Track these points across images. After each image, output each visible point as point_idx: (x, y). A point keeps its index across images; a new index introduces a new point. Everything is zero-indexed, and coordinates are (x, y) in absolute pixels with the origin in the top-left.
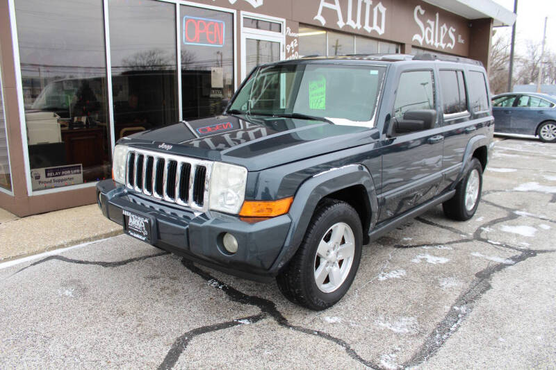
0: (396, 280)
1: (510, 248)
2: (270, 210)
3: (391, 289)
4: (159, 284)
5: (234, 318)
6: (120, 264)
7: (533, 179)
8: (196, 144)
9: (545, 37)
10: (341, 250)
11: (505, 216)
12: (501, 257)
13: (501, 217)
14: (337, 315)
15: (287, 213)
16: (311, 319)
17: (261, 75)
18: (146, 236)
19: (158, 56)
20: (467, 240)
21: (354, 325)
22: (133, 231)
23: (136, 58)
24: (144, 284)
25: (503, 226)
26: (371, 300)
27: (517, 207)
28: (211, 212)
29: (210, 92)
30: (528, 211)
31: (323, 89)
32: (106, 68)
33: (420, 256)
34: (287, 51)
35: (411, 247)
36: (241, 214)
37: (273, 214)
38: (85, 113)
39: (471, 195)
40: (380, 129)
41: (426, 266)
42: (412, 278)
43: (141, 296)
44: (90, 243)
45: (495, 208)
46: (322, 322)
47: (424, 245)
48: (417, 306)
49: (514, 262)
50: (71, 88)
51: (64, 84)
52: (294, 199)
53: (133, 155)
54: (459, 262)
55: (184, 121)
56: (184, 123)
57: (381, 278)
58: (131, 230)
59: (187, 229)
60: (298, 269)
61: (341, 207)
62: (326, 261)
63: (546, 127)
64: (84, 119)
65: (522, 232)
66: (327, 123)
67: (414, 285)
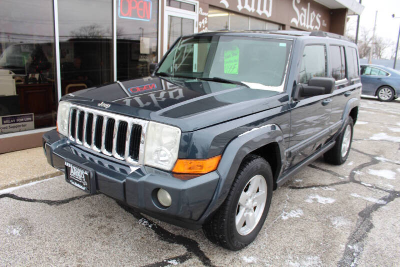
0: (297, 220)
1: (380, 189)
2: (202, 167)
3: (294, 228)
4: (97, 222)
5: (164, 258)
6: (63, 202)
7: (382, 130)
8: (128, 102)
9: (375, 25)
10: (256, 198)
11: (369, 161)
12: (375, 198)
13: (366, 162)
14: (252, 255)
15: (216, 170)
16: (231, 258)
17: (182, 46)
18: (85, 186)
19: (96, 29)
20: (345, 182)
21: (269, 265)
22: (74, 181)
23: (81, 30)
24: (84, 222)
25: (369, 170)
26: (279, 239)
27: (376, 154)
28: (146, 167)
29: (139, 57)
30: (385, 158)
31: (237, 57)
32: (55, 37)
33: (311, 197)
34: (199, 26)
35: (303, 188)
36: (173, 171)
37: (203, 171)
38: (38, 71)
39: (345, 145)
40: (289, 93)
41: (318, 205)
42: (309, 217)
43: (81, 235)
44: (39, 182)
45: (359, 154)
46: (241, 262)
47: (313, 186)
48: (317, 245)
49: (385, 203)
50: (27, 50)
51: (22, 47)
52: (222, 157)
53: (75, 111)
54: (343, 202)
55: (118, 82)
56: (119, 84)
57: (284, 218)
58: (72, 179)
59: (124, 182)
60: (223, 218)
61: (259, 162)
62: (244, 209)
63: (383, 90)
64: (37, 76)
65: (385, 175)
66: (245, 87)
67: (312, 224)
